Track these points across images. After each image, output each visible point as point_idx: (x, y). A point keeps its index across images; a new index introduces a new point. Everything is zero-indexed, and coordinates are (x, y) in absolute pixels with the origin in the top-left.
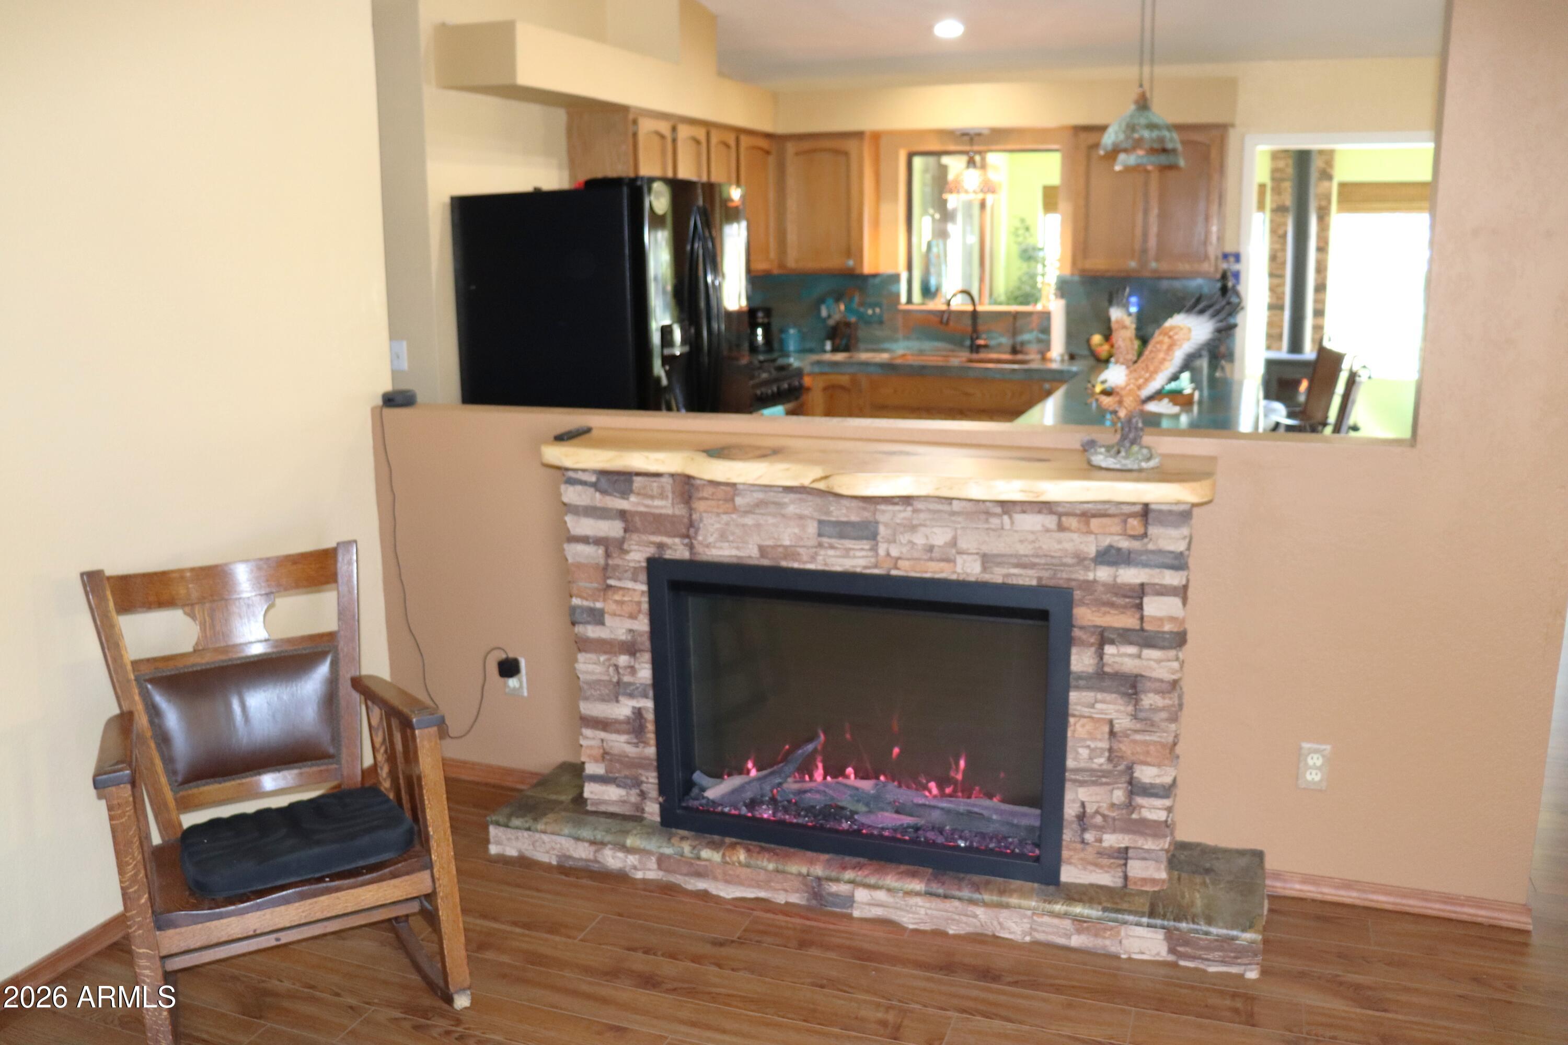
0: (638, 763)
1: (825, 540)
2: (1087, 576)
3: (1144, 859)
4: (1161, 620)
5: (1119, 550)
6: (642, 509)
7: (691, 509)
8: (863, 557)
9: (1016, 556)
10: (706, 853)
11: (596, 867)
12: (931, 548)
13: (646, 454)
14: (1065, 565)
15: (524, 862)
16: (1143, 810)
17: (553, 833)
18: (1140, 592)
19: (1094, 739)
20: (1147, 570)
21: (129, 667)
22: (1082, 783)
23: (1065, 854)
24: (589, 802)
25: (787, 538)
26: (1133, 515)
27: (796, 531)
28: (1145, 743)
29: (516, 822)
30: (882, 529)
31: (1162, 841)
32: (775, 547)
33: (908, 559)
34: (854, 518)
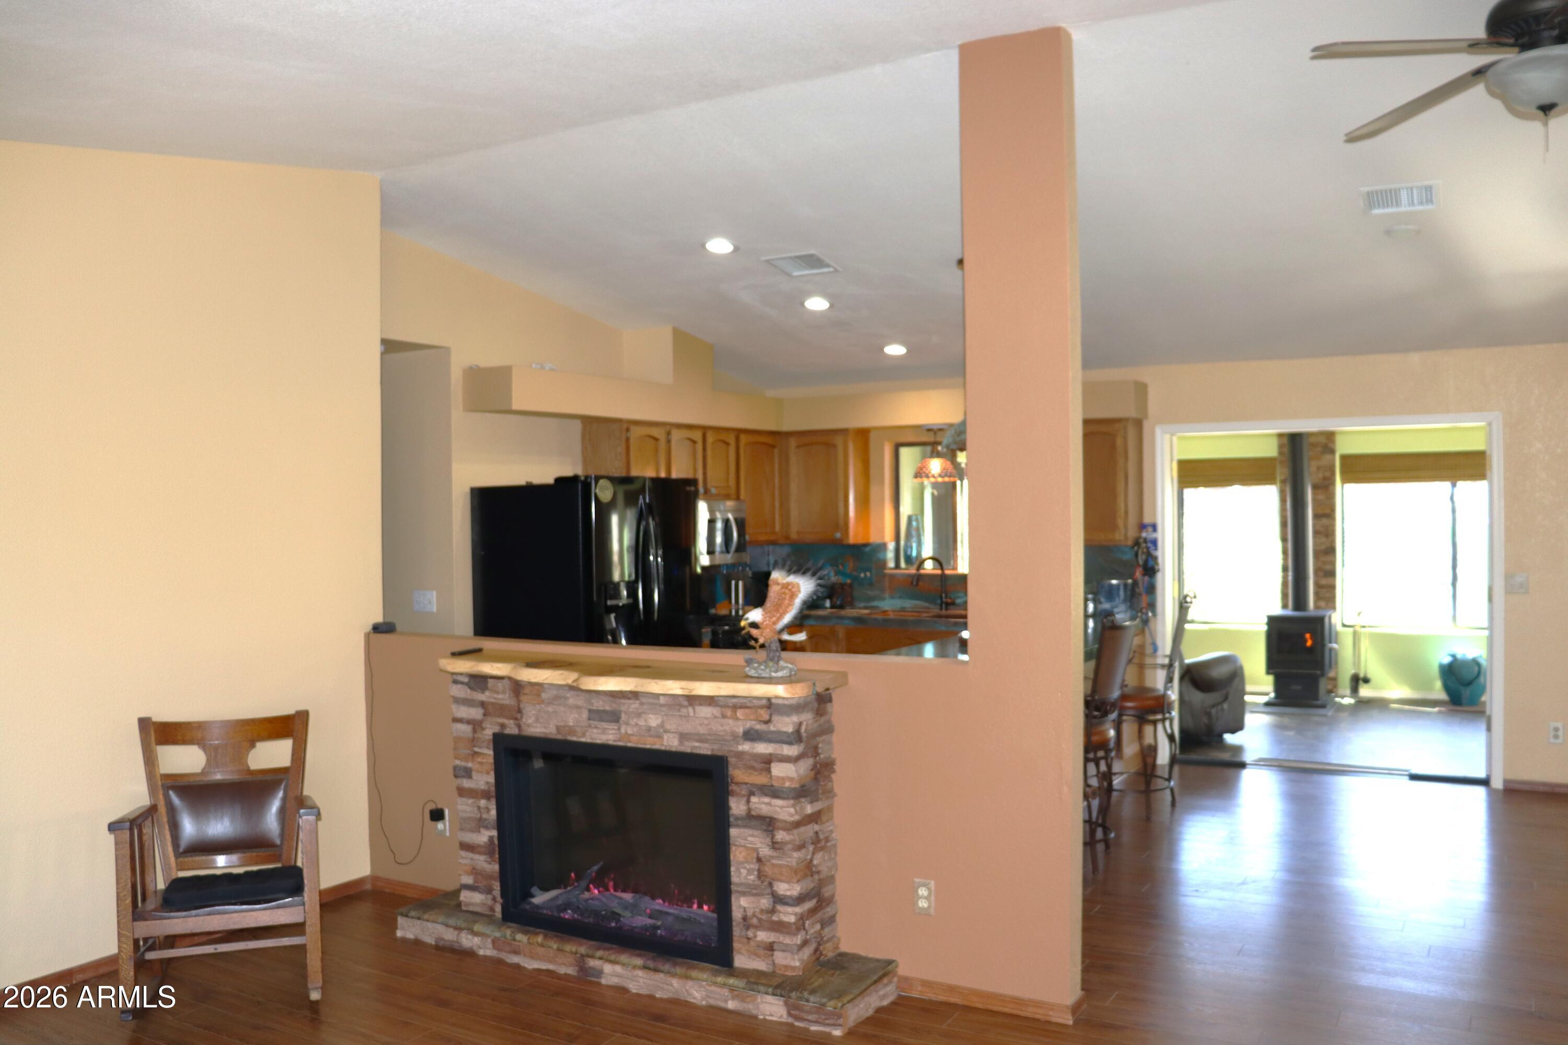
0: (490, 877)
1: (592, 722)
2: (738, 748)
3: (784, 951)
4: (783, 779)
5: (757, 731)
6: (493, 700)
7: (519, 701)
8: (612, 734)
9: (698, 734)
10: (519, 936)
11: (456, 946)
12: (649, 729)
13: (492, 664)
14: (726, 740)
15: (417, 942)
16: (781, 915)
17: (433, 922)
18: (767, 761)
19: (748, 863)
20: (773, 745)
21: (159, 778)
22: (744, 894)
23: (736, 945)
24: (463, 904)
25: (571, 721)
26: (761, 707)
27: (576, 716)
28: (780, 866)
29: (413, 913)
30: (623, 716)
31: (795, 938)
32: (564, 727)
33: (637, 736)
34: (607, 708)
